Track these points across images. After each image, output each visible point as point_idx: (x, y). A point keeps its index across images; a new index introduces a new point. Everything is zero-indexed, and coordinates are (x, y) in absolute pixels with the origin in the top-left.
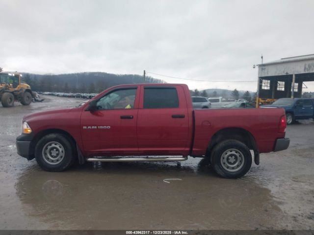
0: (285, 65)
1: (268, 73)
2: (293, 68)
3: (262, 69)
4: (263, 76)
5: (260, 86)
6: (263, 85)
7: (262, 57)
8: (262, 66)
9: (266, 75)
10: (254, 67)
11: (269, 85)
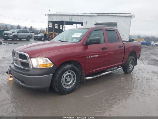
0: (61, 16)
1: (53, 19)
2: (65, 18)
3: (50, 17)
4: (50, 20)
5: (49, 26)
6: (50, 25)
7: (50, 11)
8: (50, 15)
9: (52, 20)
10: (46, 15)
11: (52, 25)
